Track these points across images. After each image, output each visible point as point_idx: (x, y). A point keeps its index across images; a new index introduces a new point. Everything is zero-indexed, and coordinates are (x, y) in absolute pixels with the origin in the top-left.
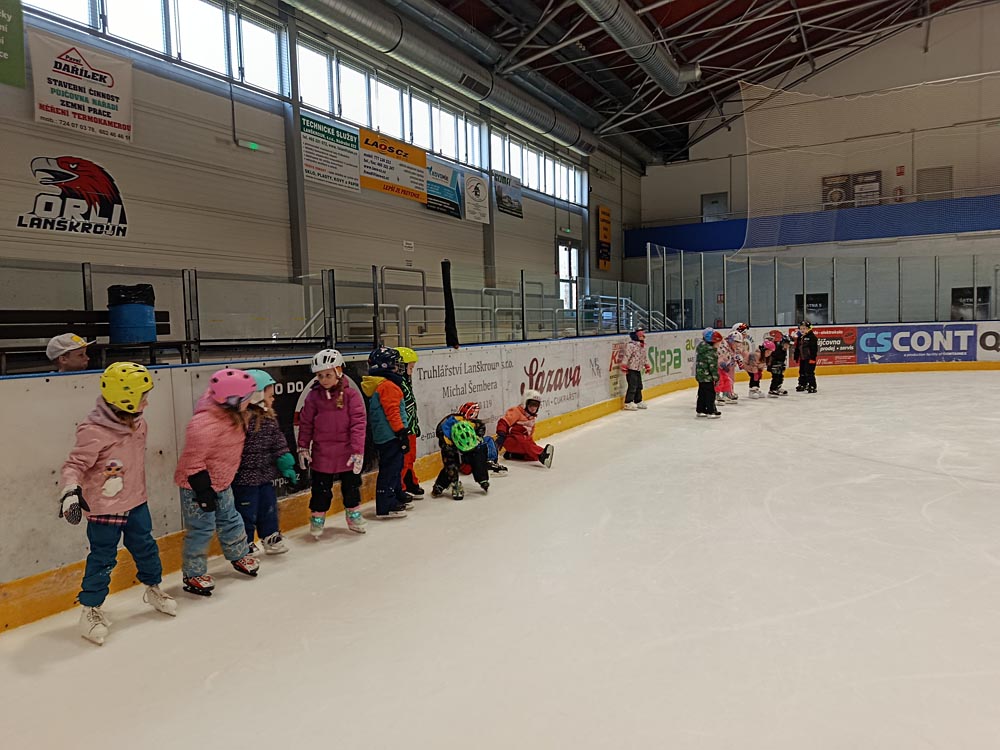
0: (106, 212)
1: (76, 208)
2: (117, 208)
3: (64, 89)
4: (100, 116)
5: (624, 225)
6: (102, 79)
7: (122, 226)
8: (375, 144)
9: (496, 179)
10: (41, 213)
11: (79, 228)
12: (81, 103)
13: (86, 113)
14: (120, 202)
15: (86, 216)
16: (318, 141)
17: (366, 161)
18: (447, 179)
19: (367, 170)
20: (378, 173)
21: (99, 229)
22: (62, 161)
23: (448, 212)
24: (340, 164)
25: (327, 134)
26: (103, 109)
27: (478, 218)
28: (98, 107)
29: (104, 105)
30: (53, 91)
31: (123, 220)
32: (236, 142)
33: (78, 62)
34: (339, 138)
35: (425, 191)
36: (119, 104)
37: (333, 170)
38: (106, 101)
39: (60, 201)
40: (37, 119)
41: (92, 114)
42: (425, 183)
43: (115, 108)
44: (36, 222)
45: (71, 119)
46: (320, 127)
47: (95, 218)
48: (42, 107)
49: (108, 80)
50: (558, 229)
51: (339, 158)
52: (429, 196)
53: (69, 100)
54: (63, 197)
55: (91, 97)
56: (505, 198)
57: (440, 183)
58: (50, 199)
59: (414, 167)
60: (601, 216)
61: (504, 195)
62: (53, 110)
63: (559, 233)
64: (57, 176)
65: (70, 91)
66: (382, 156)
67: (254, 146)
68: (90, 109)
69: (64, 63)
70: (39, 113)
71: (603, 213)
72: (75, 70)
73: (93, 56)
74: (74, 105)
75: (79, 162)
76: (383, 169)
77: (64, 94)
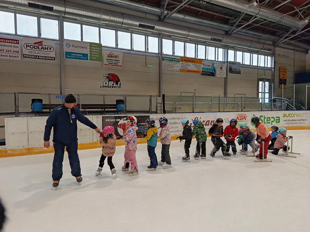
0: (117, 84)
1: (111, 83)
2: (119, 82)
3: (109, 60)
4: (116, 65)
5: (295, 72)
6: (117, 57)
7: (120, 86)
8: (185, 60)
9: (229, 64)
10: (105, 85)
11: (111, 87)
13: (113, 64)
14: (120, 81)
15: (113, 85)
16: (167, 62)
17: (181, 65)
18: (210, 66)
19: (182, 67)
20: (185, 68)
21: (115, 87)
22: (109, 74)
23: (209, 75)
24: (174, 67)
25: (170, 60)
27: (222, 76)
28: (115, 63)
29: (117, 62)
30: (107, 61)
31: (120, 85)
32: (146, 65)
33: (112, 55)
34: (174, 61)
35: (201, 70)
36: (120, 62)
37: (172, 69)
39: (108, 82)
40: (104, 67)
41: (114, 65)
42: (201, 69)
43: (119, 62)
44: (104, 86)
45: (110, 66)
46: (168, 59)
47: (115, 85)
48: (105, 65)
49: (118, 57)
50: (259, 76)
51: (173, 65)
52: (202, 71)
54: (109, 81)
55: (114, 61)
56: (233, 69)
57: (207, 67)
58: (106, 82)
59: (198, 64)
60: (281, 70)
61: (233, 68)
62: (107, 65)
63: (259, 77)
64: (108, 77)
66: (187, 63)
67: (150, 66)
68: (114, 64)
69: (109, 55)
70: (104, 66)
71: (283, 69)
72: (111, 56)
73: (115, 53)
74: (111, 63)
75: (112, 74)
76: (187, 66)
77: (109, 61)
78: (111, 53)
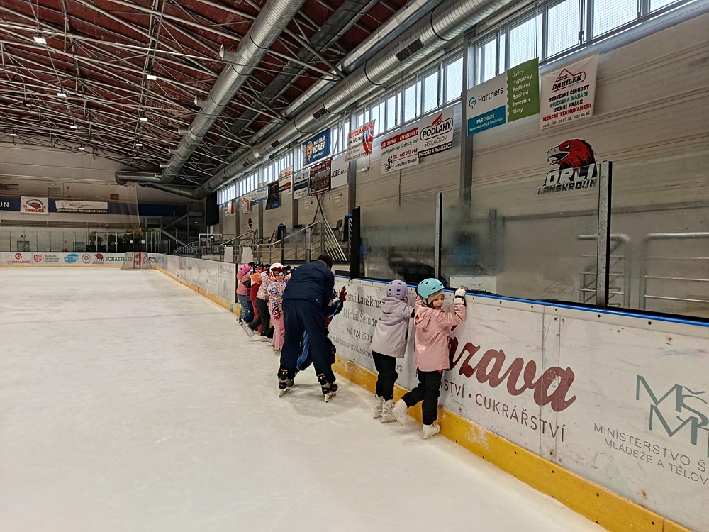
0: (584, 174)
1: (566, 175)
2: (591, 167)
3: (556, 101)
4: (576, 106)
6: (579, 78)
7: (594, 179)
10: (549, 184)
11: (568, 188)
12: (564, 104)
13: (568, 109)
14: (593, 161)
15: (572, 179)
21: (579, 185)
22: (562, 147)
26: (577, 100)
28: (574, 101)
29: (579, 96)
30: (551, 105)
31: (595, 174)
33: (566, 76)
36: (589, 90)
38: (580, 92)
39: (558, 173)
40: (541, 129)
41: (571, 108)
43: (586, 94)
44: (546, 190)
45: (559, 118)
47: (577, 179)
48: (544, 119)
49: (582, 78)
53: (559, 106)
54: (560, 169)
55: (571, 96)
58: (553, 173)
62: (550, 117)
64: (559, 157)
65: (559, 100)
68: (570, 105)
70: (542, 124)
73: (575, 66)
74: (561, 108)
75: (570, 143)
77: (557, 104)
78: (565, 73)
